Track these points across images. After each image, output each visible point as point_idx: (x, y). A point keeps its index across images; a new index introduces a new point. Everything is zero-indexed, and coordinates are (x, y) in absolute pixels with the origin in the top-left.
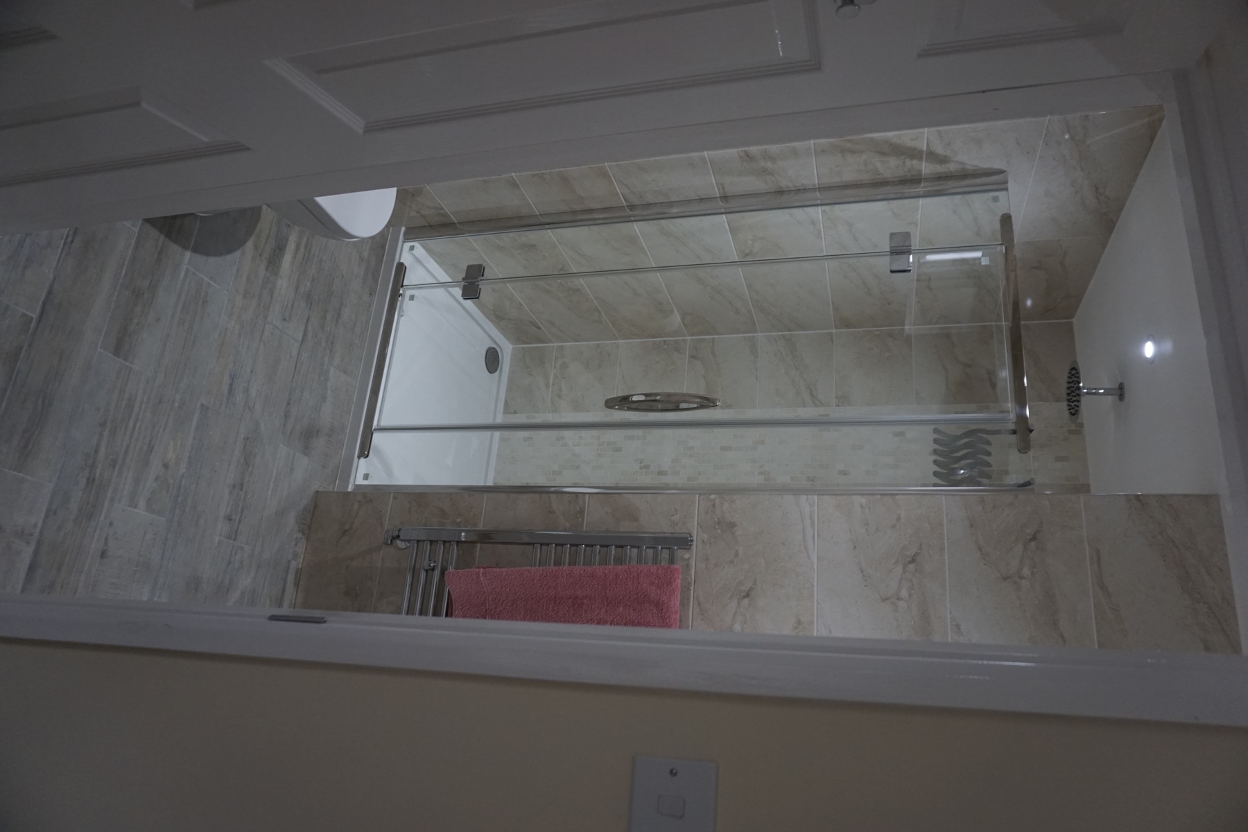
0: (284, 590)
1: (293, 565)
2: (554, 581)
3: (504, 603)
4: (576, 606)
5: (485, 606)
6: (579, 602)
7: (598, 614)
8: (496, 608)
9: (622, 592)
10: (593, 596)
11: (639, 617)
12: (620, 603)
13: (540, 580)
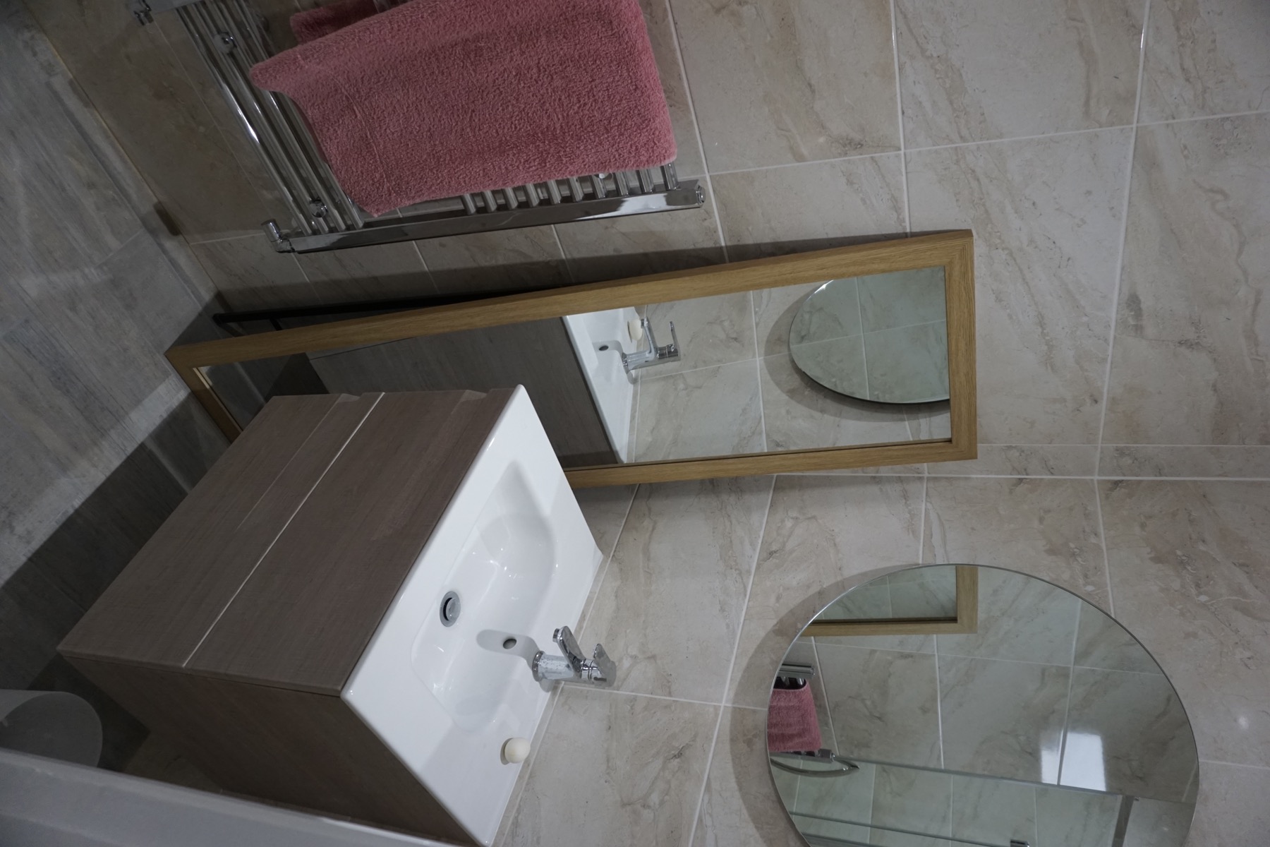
0: (78, 127)
1: (59, 83)
2: (417, 30)
3: (365, 81)
4: (472, 56)
5: (342, 93)
6: (473, 47)
7: (512, 60)
8: (358, 91)
9: (534, 12)
10: (490, 31)
11: (578, 47)
12: (538, 30)
13: (393, 37)
